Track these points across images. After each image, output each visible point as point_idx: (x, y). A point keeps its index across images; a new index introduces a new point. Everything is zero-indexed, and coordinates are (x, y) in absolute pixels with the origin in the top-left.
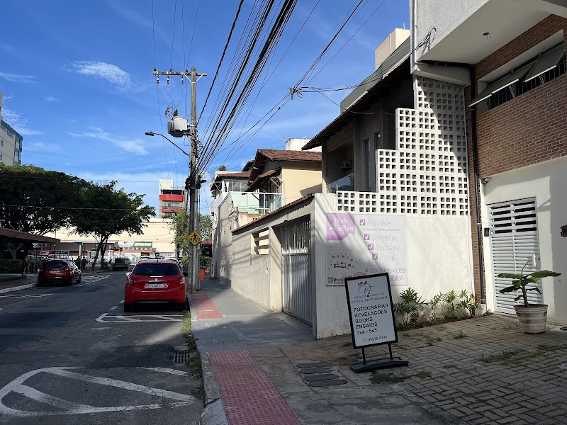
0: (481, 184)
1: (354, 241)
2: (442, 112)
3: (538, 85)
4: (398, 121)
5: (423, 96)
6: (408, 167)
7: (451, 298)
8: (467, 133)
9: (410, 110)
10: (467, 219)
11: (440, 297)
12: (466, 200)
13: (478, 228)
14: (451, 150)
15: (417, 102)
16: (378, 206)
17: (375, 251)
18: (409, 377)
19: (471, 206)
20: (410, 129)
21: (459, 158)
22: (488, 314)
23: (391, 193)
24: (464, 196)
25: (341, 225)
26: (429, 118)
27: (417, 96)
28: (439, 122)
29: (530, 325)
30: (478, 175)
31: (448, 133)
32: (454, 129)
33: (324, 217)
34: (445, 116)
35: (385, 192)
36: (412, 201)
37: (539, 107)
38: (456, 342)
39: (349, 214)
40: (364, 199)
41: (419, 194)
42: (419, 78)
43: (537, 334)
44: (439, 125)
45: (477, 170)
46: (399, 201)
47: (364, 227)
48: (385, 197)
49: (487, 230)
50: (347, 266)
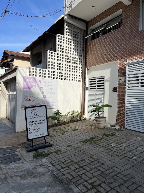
0: (87, 70)
1: (35, 90)
2: (75, 39)
3: (110, 32)
4: (57, 40)
5: (68, 31)
6: (60, 60)
7: (73, 113)
8: (83, 49)
9: (63, 36)
10: (81, 83)
11: (69, 113)
12: (81, 76)
13: (84, 87)
14: (77, 55)
15: (65, 33)
16: (47, 75)
17: (44, 94)
18: (51, 153)
19: (82, 78)
20: (62, 44)
21: (80, 59)
22: (85, 119)
23: (53, 70)
24: (80, 74)
25: (30, 82)
26: (70, 40)
27: (65, 30)
28: (74, 43)
29: (100, 125)
30: (86, 67)
31: (76, 48)
32: (79, 47)
33: (22, 78)
34: (76, 41)
35: (50, 70)
36: (61, 75)
37: (110, 41)
38: (73, 132)
39: (34, 78)
40: (41, 72)
41: (64, 72)
42: (67, 22)
43: (102, 128)
44: (73, 44)
45: (86, 65)
46: (56, 74)
47: (40, 84)
48: (50, 72)
49: (87, 88)
50: (32, 101)
